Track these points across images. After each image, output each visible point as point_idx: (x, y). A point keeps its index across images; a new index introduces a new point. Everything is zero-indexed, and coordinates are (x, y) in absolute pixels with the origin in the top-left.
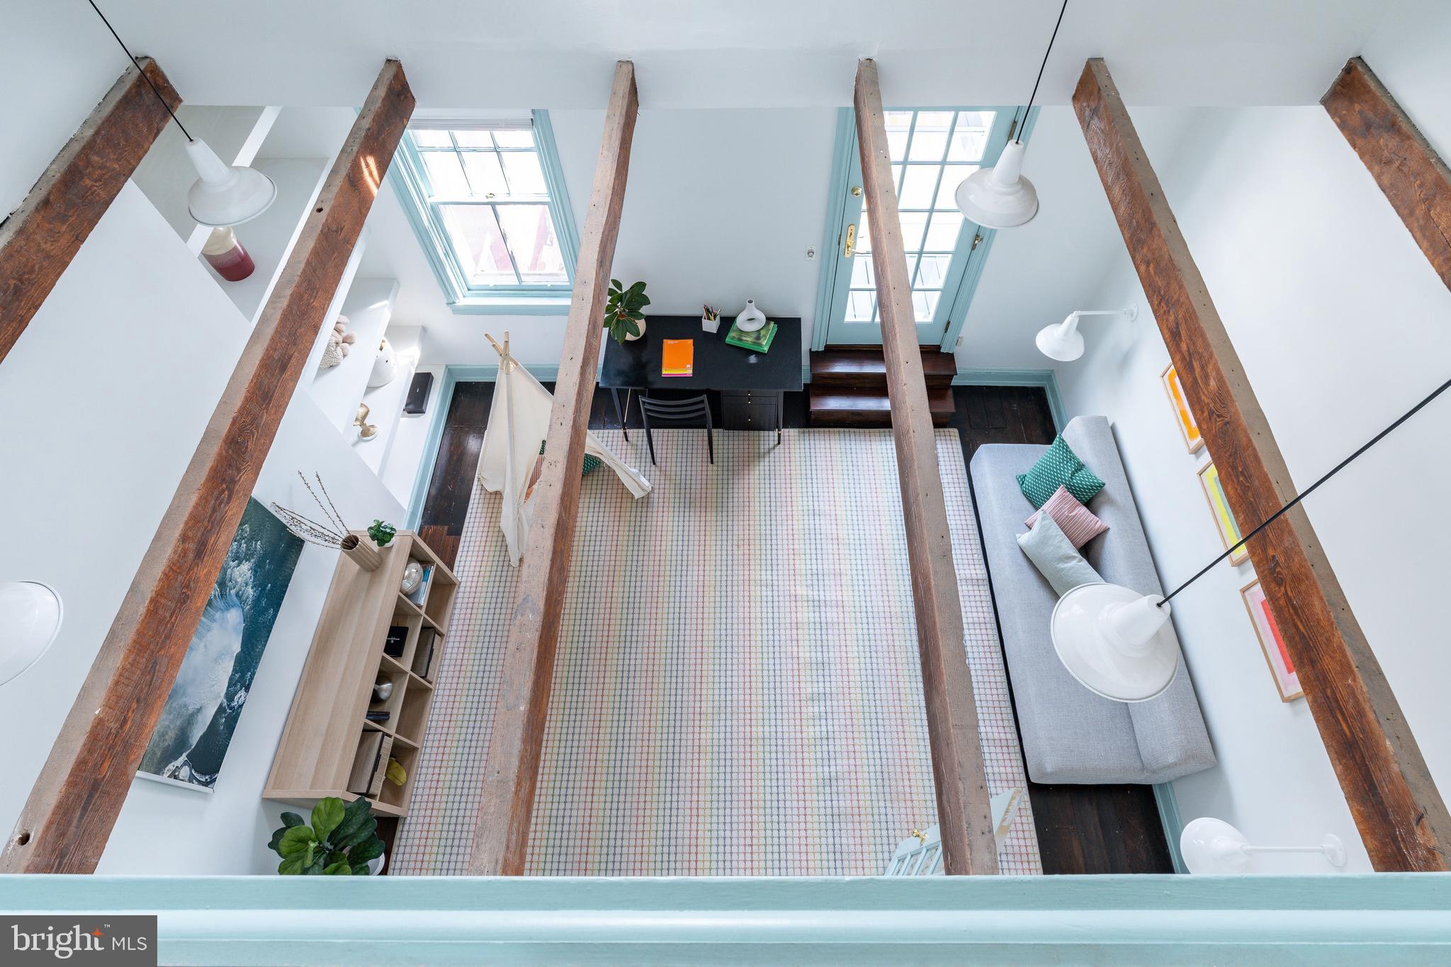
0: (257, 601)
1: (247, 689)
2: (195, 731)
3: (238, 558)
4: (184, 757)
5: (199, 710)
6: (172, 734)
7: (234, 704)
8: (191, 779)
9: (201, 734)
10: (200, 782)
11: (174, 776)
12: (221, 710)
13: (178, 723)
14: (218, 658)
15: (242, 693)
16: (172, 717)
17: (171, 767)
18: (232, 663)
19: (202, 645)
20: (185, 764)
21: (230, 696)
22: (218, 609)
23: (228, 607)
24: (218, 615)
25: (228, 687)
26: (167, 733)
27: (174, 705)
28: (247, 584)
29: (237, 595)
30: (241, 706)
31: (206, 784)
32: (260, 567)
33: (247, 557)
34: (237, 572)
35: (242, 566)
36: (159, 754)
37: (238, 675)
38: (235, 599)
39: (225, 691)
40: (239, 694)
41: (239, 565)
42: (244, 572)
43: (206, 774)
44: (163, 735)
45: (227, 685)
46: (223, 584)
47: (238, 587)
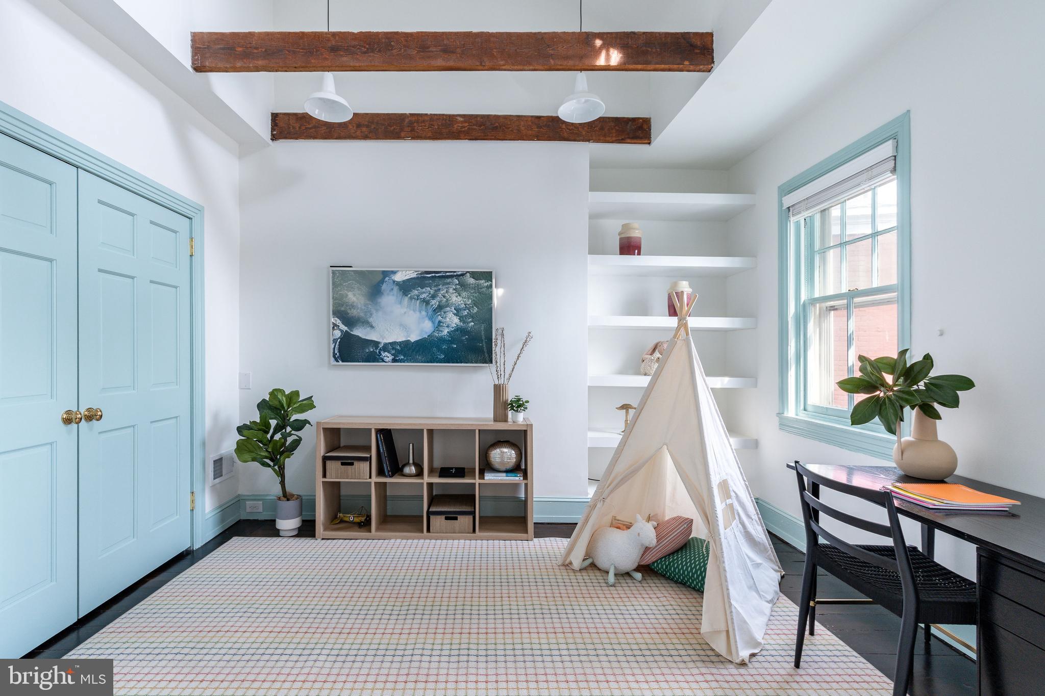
0: (442, 340)
1: (394, 361)
2: (360, 330)
3: (458, 312)
4: (344, 328)
5: (372, 327)
6: (354, 313)
7: (384, 354)
8: (335, 341)
9: (360, 335)
10: (334, 348)
11: (335, 326)
12: (376, 344)
13: (362, 315)
14: (403, 327)
15: (391, 358)
16: (363, 308)
17: (338, 322)
18: (404, 339)
19: (405, 310)
20: (342, 331)
21: (386, 348)
22: (427, 311)
23: (431, 319)
24: (424, 313)
25: (390, 343)
26: (354, 309)
27: (370, 307)
28: (448, 326)
29: (440, 322)
30: (383, 361)
31: (334, 355)
32: (461, 332)
33: (462, 319)
34: (450, 315)
35: (455, 317)
36: (343, 309)
37: (398, 348)
38: (437, 322)
39: (387, 342)
40: (389, 355)
41: (454, 314)
42: (453, 320)
43: (339, 352)
44: (353, 306)
45: (391, 341)
46: (440, 308)
47: (443, 320)
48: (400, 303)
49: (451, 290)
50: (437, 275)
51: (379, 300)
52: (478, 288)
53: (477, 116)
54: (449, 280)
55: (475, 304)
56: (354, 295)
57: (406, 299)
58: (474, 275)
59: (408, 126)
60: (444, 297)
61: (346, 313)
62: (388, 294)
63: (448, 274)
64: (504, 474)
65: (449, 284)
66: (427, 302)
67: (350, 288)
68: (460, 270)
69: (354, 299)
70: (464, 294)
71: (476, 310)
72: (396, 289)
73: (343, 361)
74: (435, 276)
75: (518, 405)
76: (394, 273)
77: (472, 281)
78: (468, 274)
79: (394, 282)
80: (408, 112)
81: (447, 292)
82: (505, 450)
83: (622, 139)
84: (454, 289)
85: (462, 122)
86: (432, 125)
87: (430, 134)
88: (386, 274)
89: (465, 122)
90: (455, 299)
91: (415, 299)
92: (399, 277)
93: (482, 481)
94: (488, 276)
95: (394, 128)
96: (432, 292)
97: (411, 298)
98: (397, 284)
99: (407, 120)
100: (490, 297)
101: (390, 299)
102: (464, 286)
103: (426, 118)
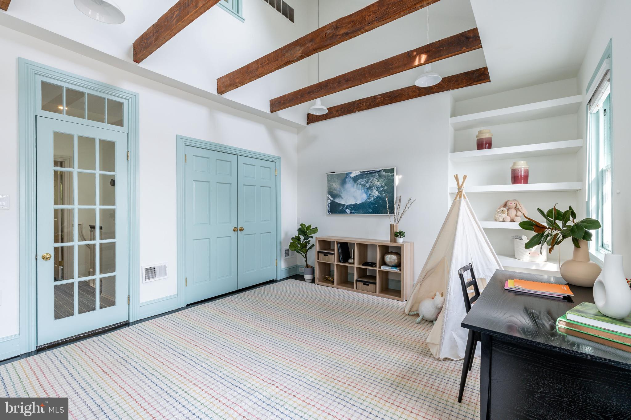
0: (371, 203)
1: (351, 213)
2: (338, 199)
3: (378, 189)
4: (332, 199)
5: (342, 198)
6: (335, 192)
7: (347, 210)
8: (328, 204)
9: (338, 202)
10: (328, 208)
11: (328, 198)
12: (344, 205)
13: (338, 193)
14: (354, 197)
16: (339, 190)
17: (330, 196)
18: (355, 203)
19: (355, 190)
20: (331, 200)
21: (347, 207)
22: (364, 190)
23: (366, 193)
24: (363, 190)
25: (349, 205)
27: (341, 189)
28: (373, 196)
29: (370, 194)
30: (346, 213)
31: (328, 210)
32: (379, 199)
33: (380, 192)
34: (375, 191)
35: (377, 192)
36: (331, 191)
37: (352, 207)
38: (369, 194)
39: (348, 204)
40: (349, 210)
41: (376, 190)
42: (376, 193)
43: (330, 209)
44: (335, 189)
45: (349, 204)
46: (370, 188)
47: (371, 193)
48: (353, 186)
49: (375, 179)
50: (369, 172)
51: (345, 186)
52: (387, 176)
53: (387, 93)
54: (374, 174)
55: (386, 185)
56: (335, 185)
57: (356, 184)
58: (386, 171)
59: (357, 106)
60: (372, 182)
61: (332, 192)
62: (348, 183)
63: (373, 171)
64: (390, 267)
65: (373, 176)
66: (364, 185)
67: (334, 182)
68: (379, 170)
69: (335, 186)
70: (381, 180)
71: (386, 187)
72: (351, 180)
73: (331, 213)
74: (368, 173)
75: (401, 234)
76: (351, 173)
77: (384, 173)
78: (383, 170)
79: (351, 177)
80: (356, 100)
81: (373, 180)
82: (393, 256)
83: (470, 84)
84: (376, 178)
85: (380, 98)
86: (367, 103)
87: (366, 107)
88: (347, 174)
89: (381, 97)
90: (377, 183)
91: (359, 184)
92: (353, 175)
93: (380, 269)
94: (392, 171)
95: (351, 109)
96: (366, 180)
97: (358, 184)
98: (351, 178)
99: (356, 104)
100: (393, 181)
101: (349, 185)
102: (380, 176)
103: (364, 100)
